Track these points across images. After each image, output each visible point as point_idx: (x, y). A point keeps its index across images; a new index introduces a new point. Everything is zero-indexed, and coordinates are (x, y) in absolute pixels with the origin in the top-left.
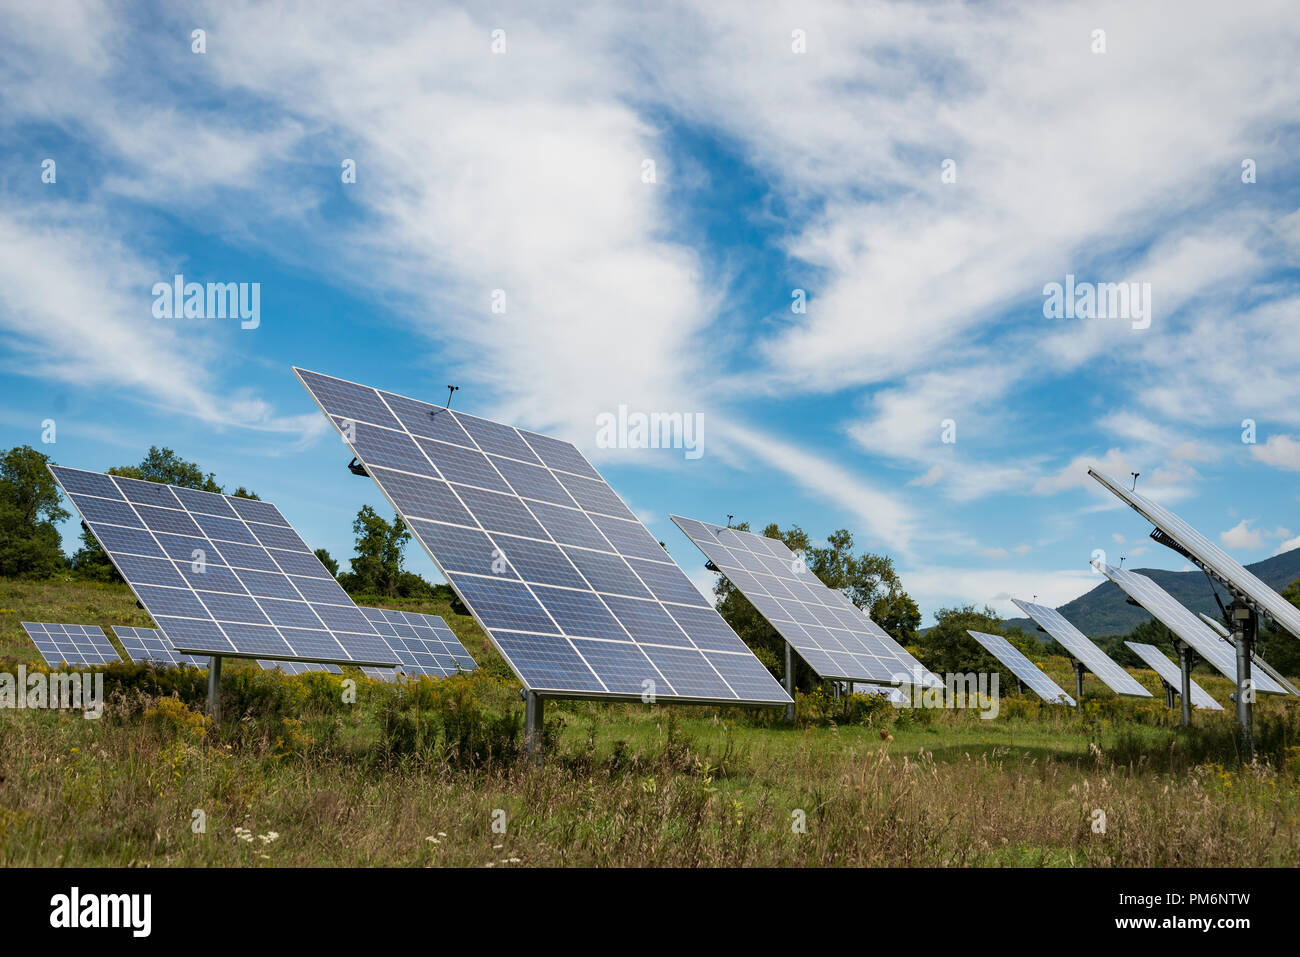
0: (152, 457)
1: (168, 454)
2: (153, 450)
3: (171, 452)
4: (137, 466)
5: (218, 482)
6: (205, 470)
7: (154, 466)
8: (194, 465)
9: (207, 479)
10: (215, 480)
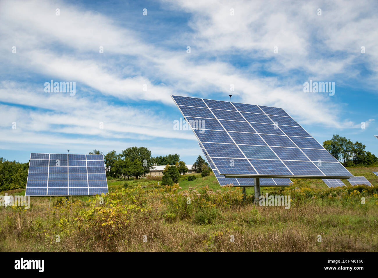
0: (334, 137)
1: (338, 136)
2: (334, 135)
3: (338, 135)
4: (331, 140)
5: (351, 141)
6: (347, 138)
7: (335, 139)
8: (345, 138)
9: (348, 140)
10: (350, 140)
